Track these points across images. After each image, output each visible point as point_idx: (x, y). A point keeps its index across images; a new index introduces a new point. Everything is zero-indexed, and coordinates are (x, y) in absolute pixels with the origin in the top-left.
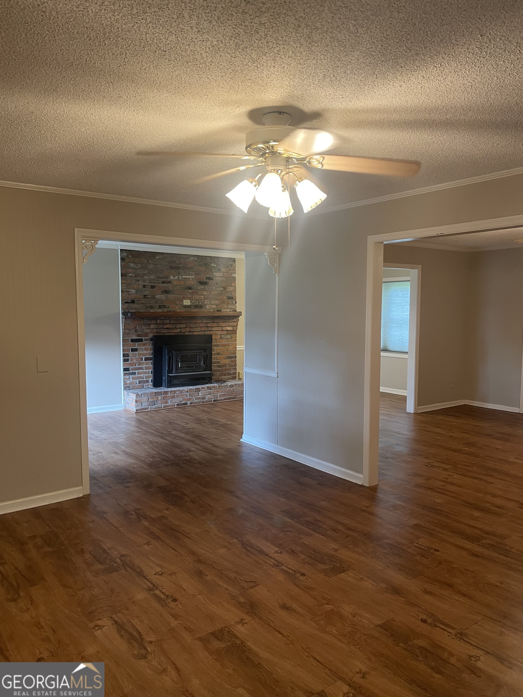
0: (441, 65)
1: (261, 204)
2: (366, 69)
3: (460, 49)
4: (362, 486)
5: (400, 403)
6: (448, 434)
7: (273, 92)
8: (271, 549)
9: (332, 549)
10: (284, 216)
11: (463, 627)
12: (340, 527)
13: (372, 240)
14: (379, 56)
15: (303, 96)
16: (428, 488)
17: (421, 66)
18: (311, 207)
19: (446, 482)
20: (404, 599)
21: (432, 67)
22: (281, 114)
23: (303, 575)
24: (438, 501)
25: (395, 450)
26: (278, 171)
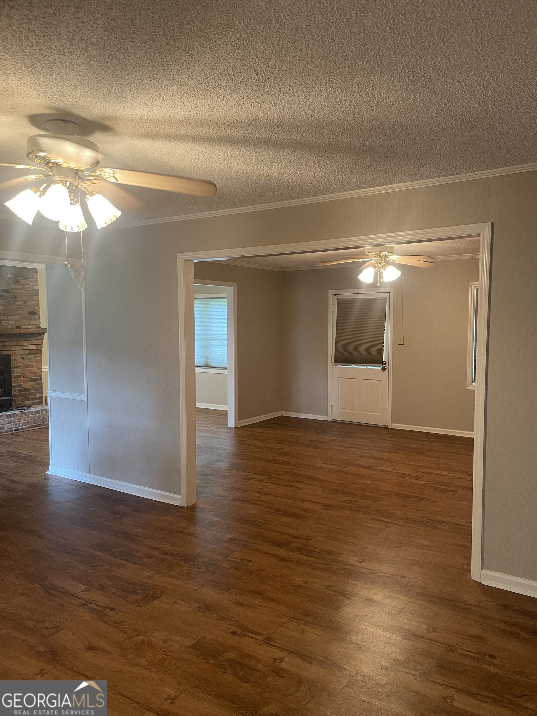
0: (224, 97)
1: (46, 216)
2: (151, 91)
3: (239, 84)
4: (180, 507)
5: (222, 418)
6: (265, 446)
7: (54, 99)
8: (78, 588)
9: (145, 577)
10: (76, 230)
11: (269, 632)
12: (156, 553)
13: (181, 258)
14: (163, 80)
15: (89, 107)
16: (245, 501)
17: (205, 95)
18: (105, 222)
19: (261, 493)
20: (215, 615)
21: (216, 97)
22: (66, 123)
23: (113, 609)
24: (253, 512)
25: (214, 466)
26: (66, 183)
